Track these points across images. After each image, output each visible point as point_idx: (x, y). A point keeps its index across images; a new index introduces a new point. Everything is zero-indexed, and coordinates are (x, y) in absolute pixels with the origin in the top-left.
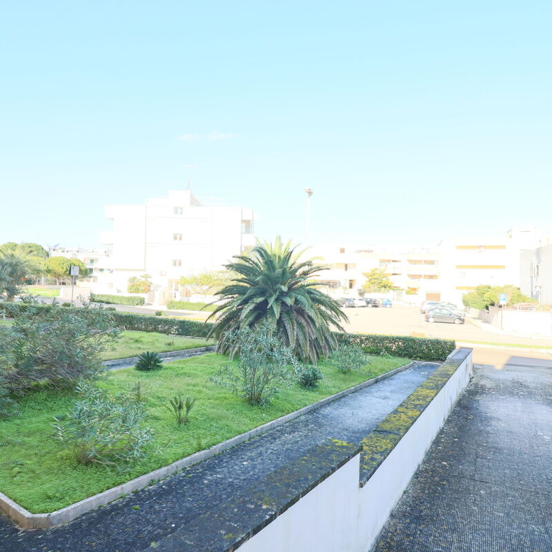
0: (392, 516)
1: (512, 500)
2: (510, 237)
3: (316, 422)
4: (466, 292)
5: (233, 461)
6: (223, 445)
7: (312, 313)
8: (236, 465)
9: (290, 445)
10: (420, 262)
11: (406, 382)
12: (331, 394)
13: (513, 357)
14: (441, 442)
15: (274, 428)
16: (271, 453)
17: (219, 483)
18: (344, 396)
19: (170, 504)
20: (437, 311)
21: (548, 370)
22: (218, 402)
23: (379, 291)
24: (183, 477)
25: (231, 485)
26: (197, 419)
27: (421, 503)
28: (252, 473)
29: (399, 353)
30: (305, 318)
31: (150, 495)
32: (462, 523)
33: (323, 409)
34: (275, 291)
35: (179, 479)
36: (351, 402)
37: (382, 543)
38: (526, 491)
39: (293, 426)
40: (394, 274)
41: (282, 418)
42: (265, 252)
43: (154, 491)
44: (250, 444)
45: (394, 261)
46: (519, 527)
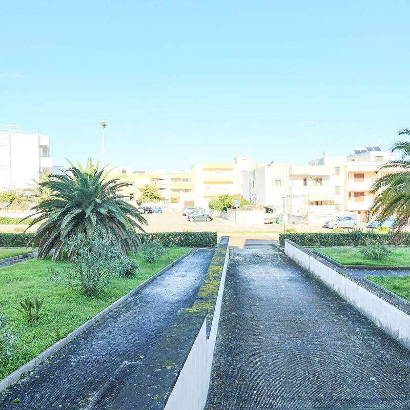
0: (214, 355)
1: (279, 328)
2: (236, 163)
3: (142, 301)
4: (210, 200)
5: (89, 343)
6: (77, 331)
7: (122, 220)
8: (93, 345)
9: (130, 321)
10: (180, 180)
11: (192, 263)
12: (146, 278)
13: (247, 240)
14: (227, 300)
15: (112, 311)
16: (118, 330)
17: (86, 362)
18: (155, 279)
19: (48, 390)
20: (195, 213)
21: (268, 246)
22: (59, 297)
23: (151, 201)
24: (50, 364)
25: (96, 361)
26: (47, 315)
27: (229, 342)
28: (109, 348)
29: (180, 244)
30: (115, 223)
31: (26, 387)
32: (257, 349)
33: (143, 290)
34: (90, 203)
35: (47, 367)
36: (160, 282)
37: (215, 375)
38: (284, 321)
39: (126, 307)
40: (160, 189)
41: (117, 302)
42: (78, 171)
43: (28, 382)
44: (98, 327)
45: (161, 179)
46: (289, 344)
